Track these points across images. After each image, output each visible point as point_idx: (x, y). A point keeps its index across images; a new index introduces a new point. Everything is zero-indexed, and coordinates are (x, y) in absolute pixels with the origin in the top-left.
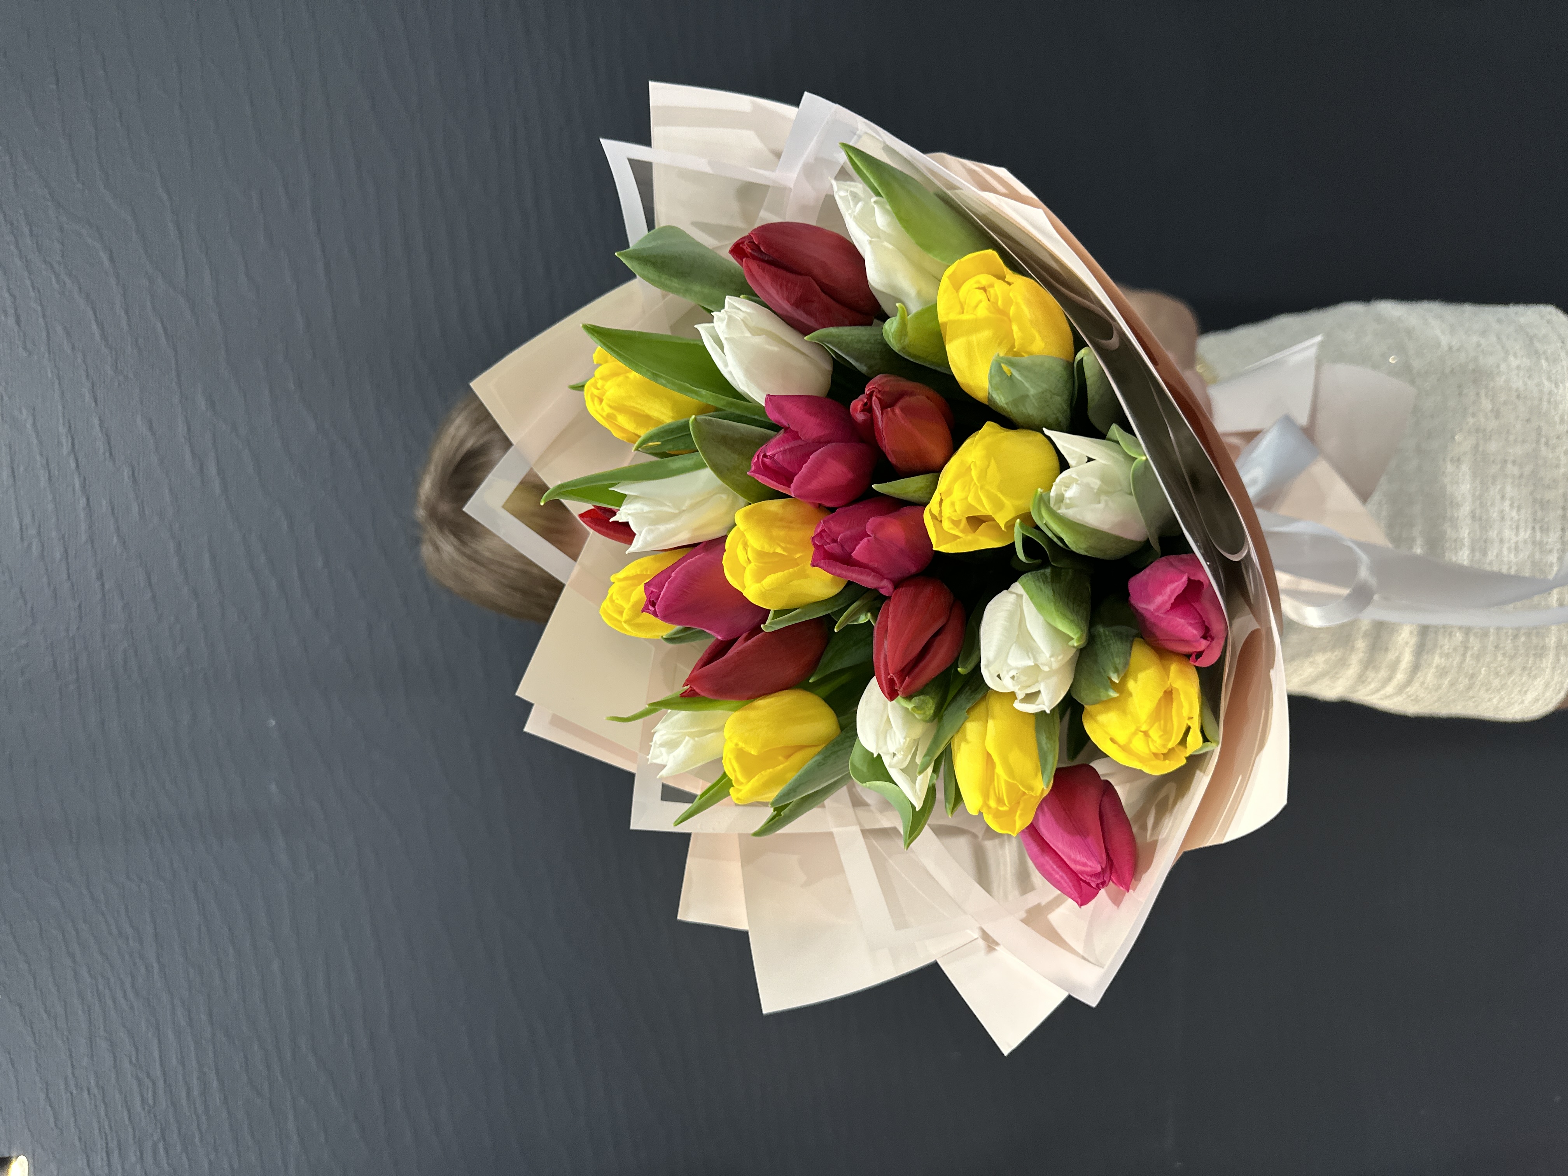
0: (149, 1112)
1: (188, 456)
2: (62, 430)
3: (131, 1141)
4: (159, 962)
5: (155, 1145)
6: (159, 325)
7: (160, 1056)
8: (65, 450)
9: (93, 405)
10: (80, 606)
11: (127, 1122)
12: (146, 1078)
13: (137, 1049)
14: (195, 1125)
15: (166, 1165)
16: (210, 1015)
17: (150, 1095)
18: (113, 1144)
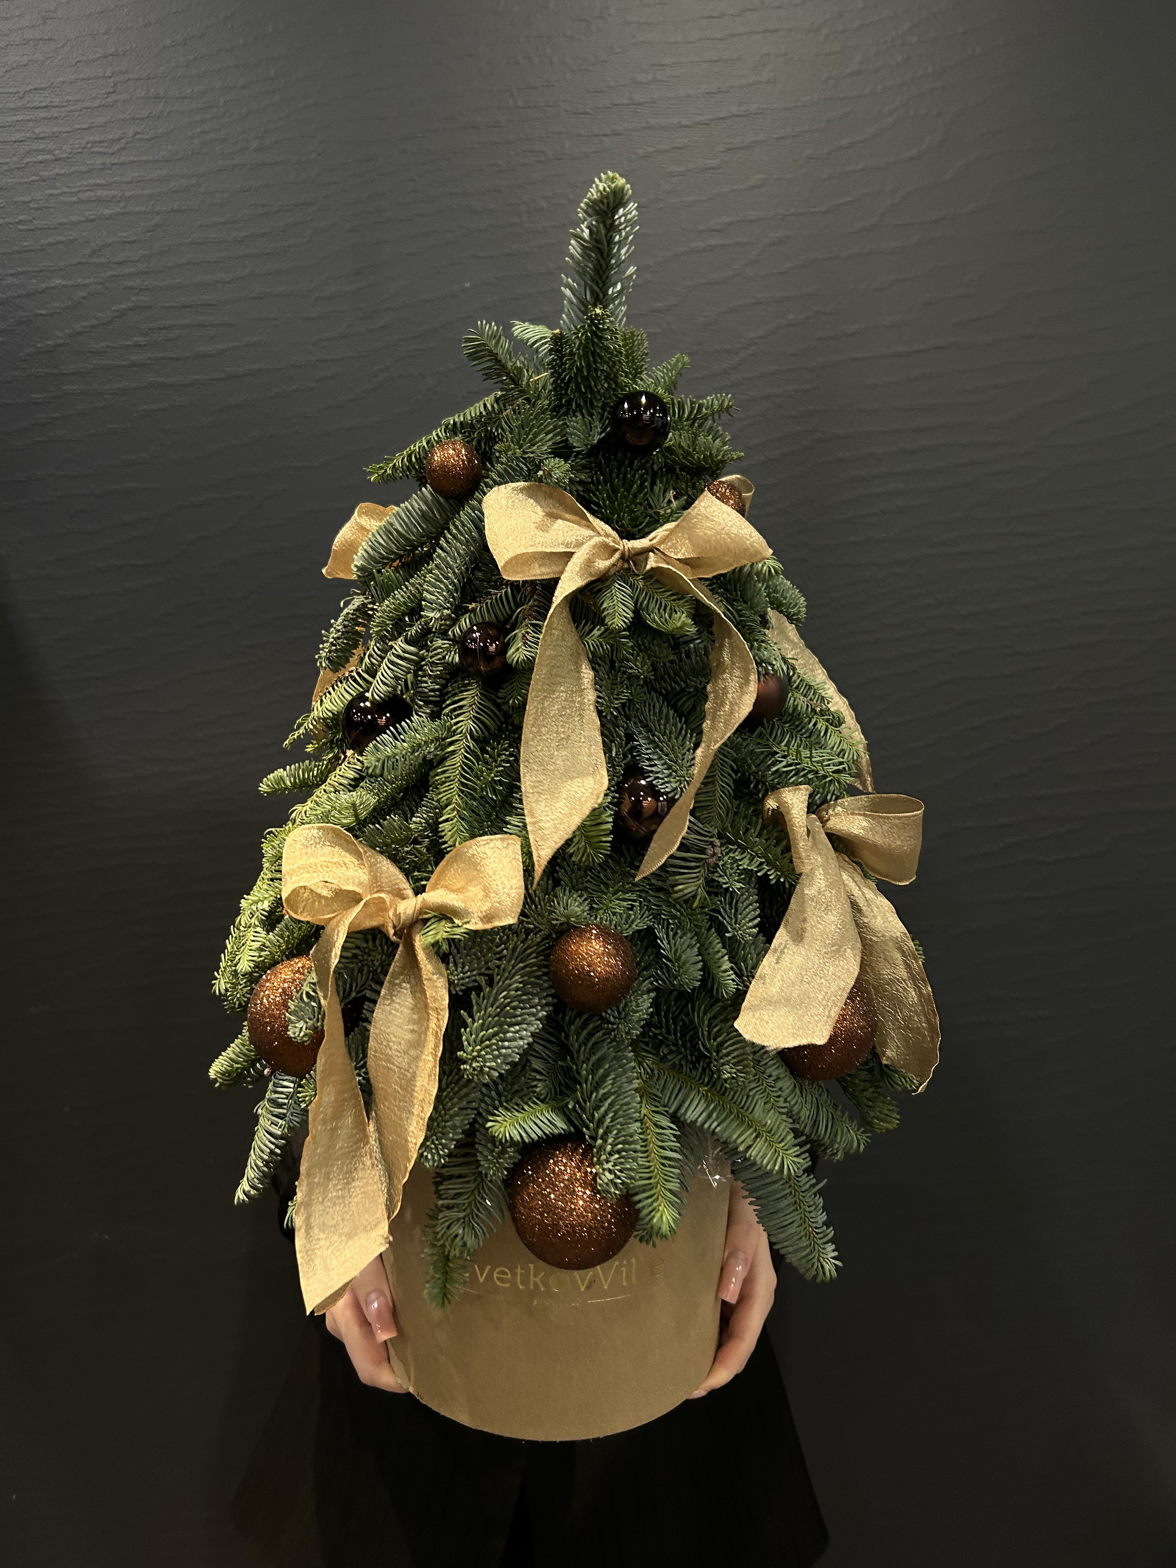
0: (85, 148)
1: (727, 219)
2: (753, 108)
3: (55, 129)
4: (236, 165)
5: (51, 152)
6: (850, 199)
7: (141, 161)
8: (734, 109)
9: (776, 136)
10: (588, 113)
11: (76, 127)
12: (119, 146)
13: (150, 140)
14: (66, 190)
15: (28, 160)
16: (178, 211)
17: (102, 150)
18: (54, 113)
